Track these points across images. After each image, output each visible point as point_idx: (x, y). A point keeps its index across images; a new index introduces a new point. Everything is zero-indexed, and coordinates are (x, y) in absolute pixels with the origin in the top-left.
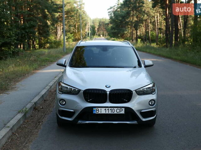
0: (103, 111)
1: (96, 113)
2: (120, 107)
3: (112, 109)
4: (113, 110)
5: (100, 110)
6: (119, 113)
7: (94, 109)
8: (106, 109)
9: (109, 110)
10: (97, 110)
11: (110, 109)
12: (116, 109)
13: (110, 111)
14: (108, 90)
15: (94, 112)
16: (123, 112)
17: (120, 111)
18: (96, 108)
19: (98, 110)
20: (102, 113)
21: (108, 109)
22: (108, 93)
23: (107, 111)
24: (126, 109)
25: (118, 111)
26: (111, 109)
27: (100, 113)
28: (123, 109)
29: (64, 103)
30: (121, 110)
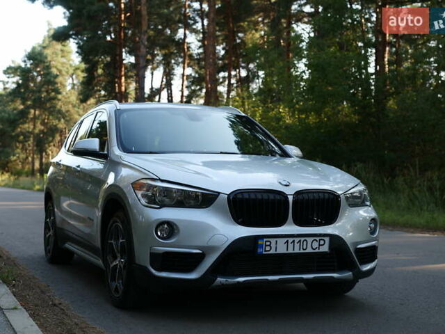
0: (281, 248)
1: (264, 253)
2: (320, 235)
3: (302, 239)
4: (305, 242)
5: (273, 245)
6: (317, 250)
7: (260, 242)
8: (287, 241)
9: (296, 243)
10: (268, 243)
11: (297, 240)
12: (310, 240)
13: (297, 246)
15: (260, 250)
16: (325, 248)
17: (320, 245)
18: (265, 240)
19: (270, 245)
20: (278, 252)
21: (294, 241)
22: (291, 198)
23: (291, 246)
24: (334, 239)
25: (316, 245)
26: (300, 241)
27: (273, 251)
28: (327, 239)
30: (322, 242)
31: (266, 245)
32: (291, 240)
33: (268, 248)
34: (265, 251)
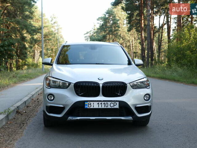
0: (95, 106)
1: (88, 108)
2: (114, 101)
3: (105, 102)
4: (107, 104)
5: (92, 105)
6: (113, 107)
7: (86, 103)
8: (98, 103)
10: (90, 104)
11: (103, 103)
12: (109, 103)
13: (103, 105)
14: (101, 83)
15: (86, 107)
16: (117, 106)
17: (114, 105)
18: (88, 102)
19: (90, 105)
20: (94, 107)
21: (101, 103)
22: (101, 85)
23: (100, 105)
24: (121, 103)
25: (112, 105)
26: (104, 103)
27: (92, 107)
28: (118, 103)
29: (53, 98)
30: (115, 104)
31: (89, 105)
32: (100, 103)
33: (90, 106)
34: (89, 107)
